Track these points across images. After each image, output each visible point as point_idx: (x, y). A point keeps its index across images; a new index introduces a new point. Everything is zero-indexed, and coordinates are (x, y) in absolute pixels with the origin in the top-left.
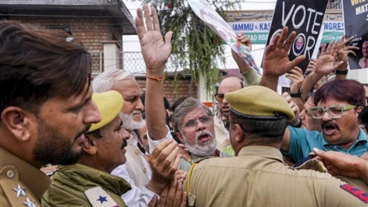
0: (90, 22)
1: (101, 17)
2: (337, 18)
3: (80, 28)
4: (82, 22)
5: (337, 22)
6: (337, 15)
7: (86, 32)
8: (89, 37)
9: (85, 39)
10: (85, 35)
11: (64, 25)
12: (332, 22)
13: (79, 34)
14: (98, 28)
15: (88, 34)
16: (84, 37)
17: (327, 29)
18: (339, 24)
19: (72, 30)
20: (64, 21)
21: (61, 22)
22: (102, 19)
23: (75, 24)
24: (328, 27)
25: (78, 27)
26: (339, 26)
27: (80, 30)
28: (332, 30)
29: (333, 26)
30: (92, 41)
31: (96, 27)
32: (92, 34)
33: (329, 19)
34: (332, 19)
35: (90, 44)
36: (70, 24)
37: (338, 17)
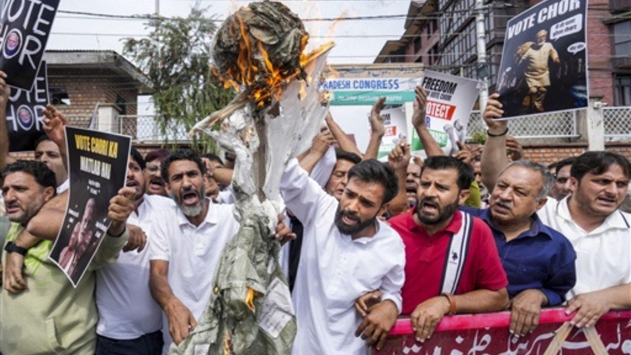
0: (88, 81)
1: (101, 76)
2: (381, 74)
3: (76, 89)
4: (79, 83)
5: (381, 80)
6: (382, 71)
7: (82, 93)
8: (86, 99)
9: (82, 101)
10: (81, 97)
11: (59, 86)
12: (376, 79)
13: (75, 95)
14: (97, 88)
15: (85, 95)
16: (80, 99)
17: (369, 88)
18: (384, 81)
19: (68, 92)
20: (59, 81)
21: (56, 82)
22: (102, 78)
23: (71, 84)
24: (370, 85)
25: (74, 87)
26: (384, 84)
27: (77, 91)
28: (376, 90)
29: (376, 84)
30: (89, 103)
31: (95, 87)
32: (89, 95)
33: (371, 75)
34: (375, 76)
35: (87, 107)
36: (67, 84)
37: (383, 73)
